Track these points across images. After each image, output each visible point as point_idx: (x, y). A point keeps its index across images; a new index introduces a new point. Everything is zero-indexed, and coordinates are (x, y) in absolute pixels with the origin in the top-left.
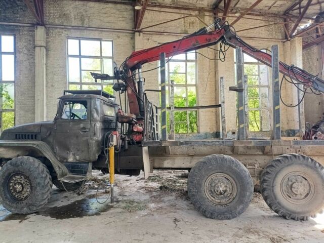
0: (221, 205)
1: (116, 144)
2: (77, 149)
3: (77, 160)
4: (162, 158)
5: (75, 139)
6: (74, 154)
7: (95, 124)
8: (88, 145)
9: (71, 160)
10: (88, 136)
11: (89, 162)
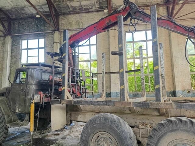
1: (39, 102)
2: (19, 104)
3: (19, 112)
4: (76, 113)
5: (18, 97)
6: (18, 107)
7: (29, 87)
8: (24, 101)
9: (17, 111)
10: (24, 95)
11: (26, 114)
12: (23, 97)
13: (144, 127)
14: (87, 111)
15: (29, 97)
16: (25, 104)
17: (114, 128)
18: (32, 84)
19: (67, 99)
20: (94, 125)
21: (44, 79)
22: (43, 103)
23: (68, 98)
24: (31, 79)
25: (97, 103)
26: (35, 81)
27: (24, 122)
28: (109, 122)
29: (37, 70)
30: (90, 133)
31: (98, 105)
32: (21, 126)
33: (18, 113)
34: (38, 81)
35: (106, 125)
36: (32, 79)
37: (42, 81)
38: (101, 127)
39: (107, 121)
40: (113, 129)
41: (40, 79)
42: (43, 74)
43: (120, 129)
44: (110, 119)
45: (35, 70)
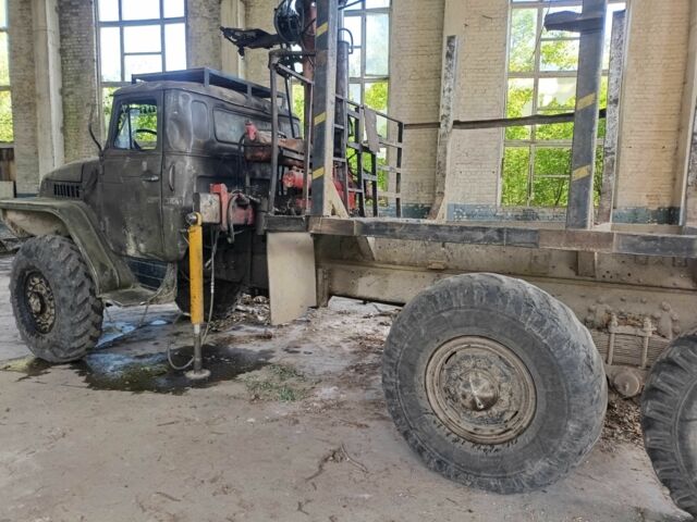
0: (475, 443)
1: (218, 221)
2: (138, 225)
3: (138, 256)
4: (354, 268)
5: (133, 199)
6: (135, 238)
7: (173, 163)
8: (159, 216)
9: (131, 251)
10: (157, 195)
11: (166, 261)
12: (152, 200)
13: (629, 330)
14: (394, 263)
15: (174, 201)
16: (161, 227)
17: (527, 326)
18: (181, 153)
19: (330, 213)
20: (442, 311)
21: (222, 135)
22: (232, 226)
23: (333, 214)
24: (177, 132)
25: (458, 236)
26: (192, 143)
27: (160, 290)
28: (508, 305)
29: (197, 98)
30: (426, 339)
31: (463, 241)
32: (151, 302)
33: (136, 258)
34: (202, 141)
35: (492, 317)
36: (182, 135)
37: (219, 144)
38: (472, 321)
39: (500, 302)
40: (523, 331)
41: (210, 135)
42: (218, 114)
43: (549, 331)
44: (512, 294)
45: (191, 98)
